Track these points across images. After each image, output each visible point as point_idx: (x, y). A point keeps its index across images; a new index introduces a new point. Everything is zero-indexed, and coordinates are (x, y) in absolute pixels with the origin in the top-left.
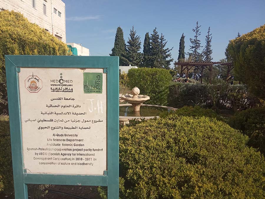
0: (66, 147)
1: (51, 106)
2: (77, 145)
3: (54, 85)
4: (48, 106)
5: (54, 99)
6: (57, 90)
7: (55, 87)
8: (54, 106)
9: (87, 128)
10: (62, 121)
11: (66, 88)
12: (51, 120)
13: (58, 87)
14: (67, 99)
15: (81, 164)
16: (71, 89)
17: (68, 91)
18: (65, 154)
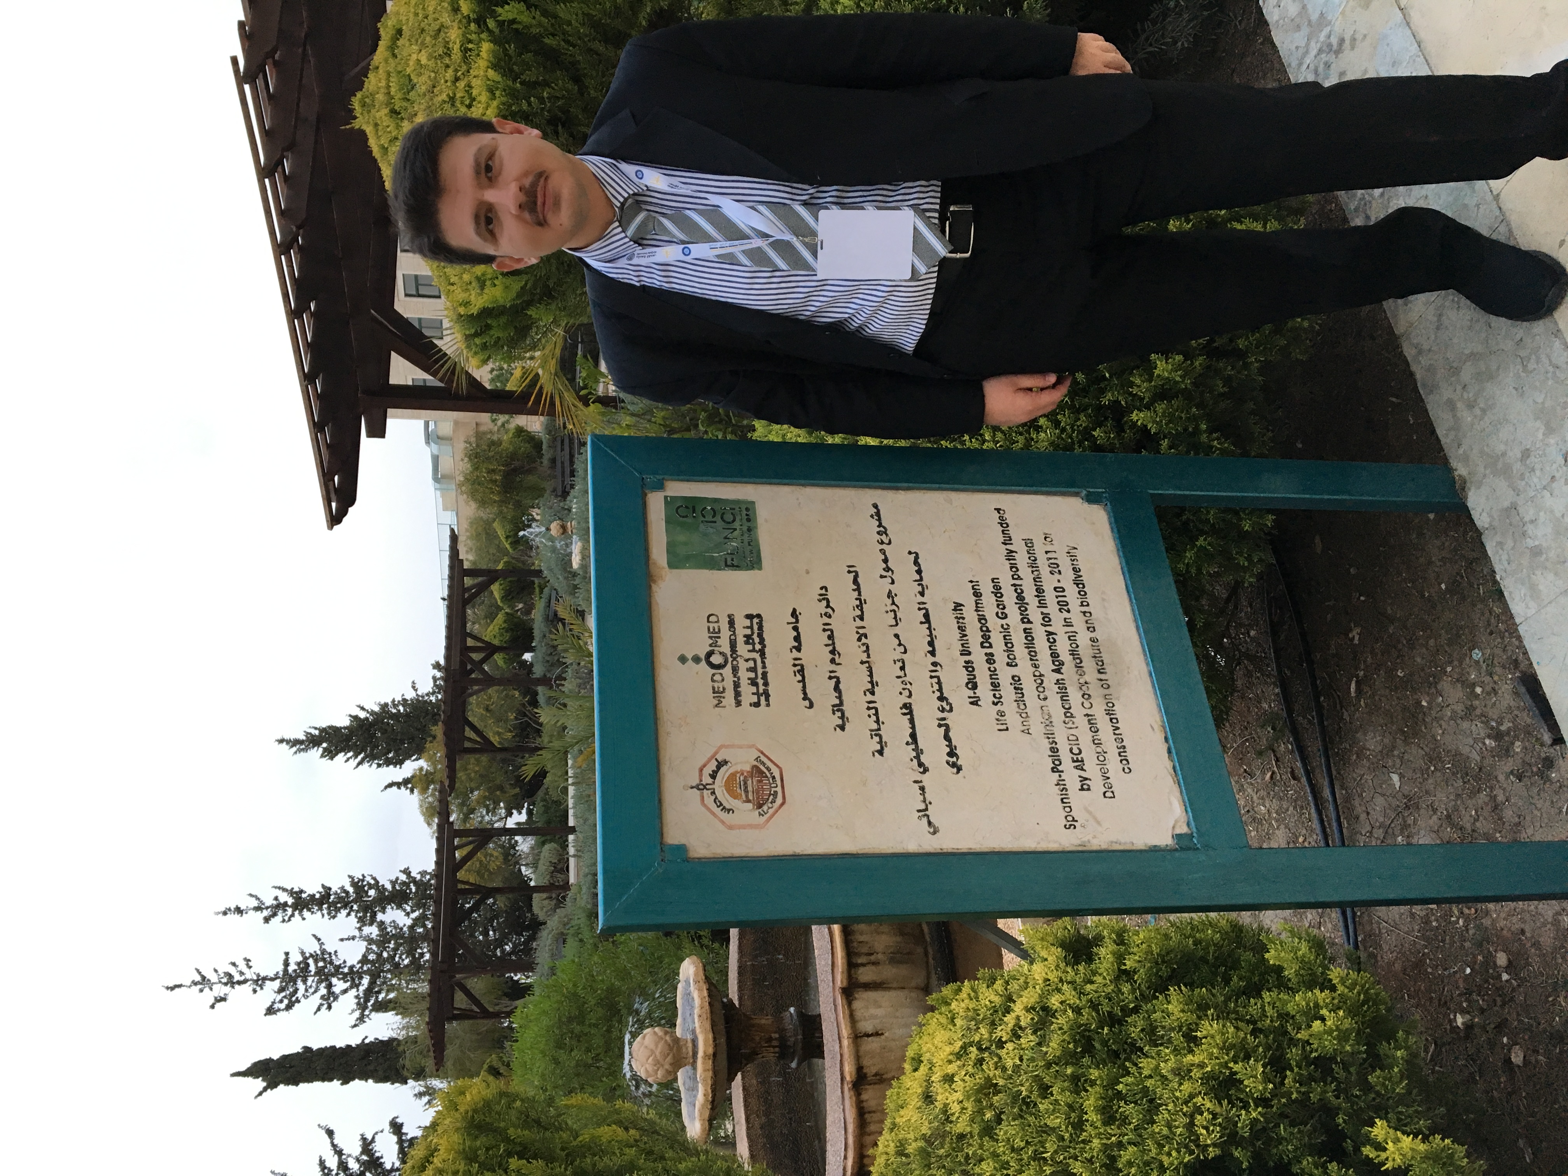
0: (1020, 651)
1: (838, 708)
2: (1001, 605)
3: (737, 694)
4: (840, 722)
5: (805, 693)
6: (760, 682)
7: (747, 690)
8: (840, 697)
9: (916, 562)
10: (900, 664)
11: (747, 643)
12: (904, 711)
13: (745, 676)
14: (797, 639)
15: (1082, 593)
16: (748, 623)
17: (760, 636)
18: (1055, 655)
